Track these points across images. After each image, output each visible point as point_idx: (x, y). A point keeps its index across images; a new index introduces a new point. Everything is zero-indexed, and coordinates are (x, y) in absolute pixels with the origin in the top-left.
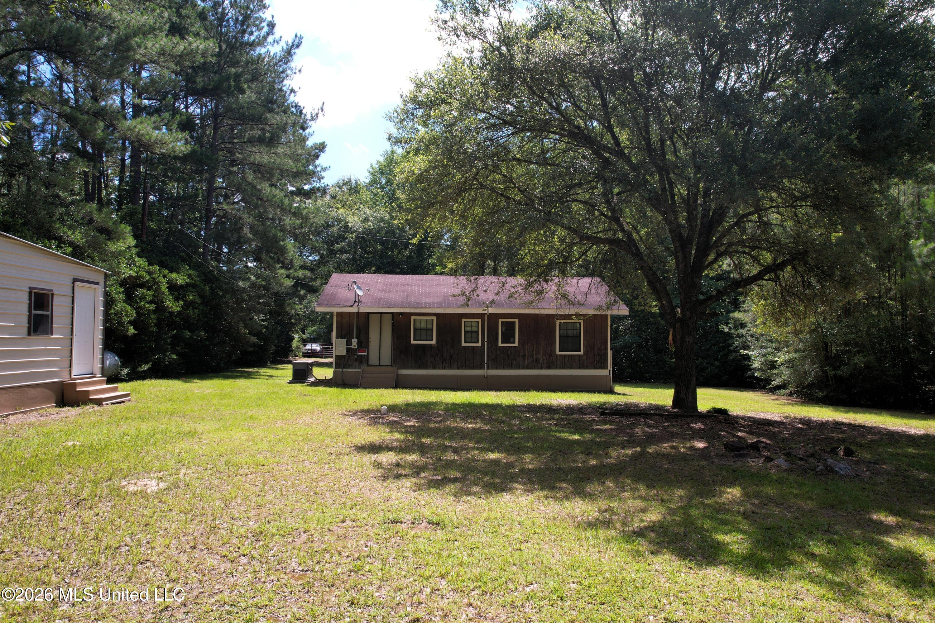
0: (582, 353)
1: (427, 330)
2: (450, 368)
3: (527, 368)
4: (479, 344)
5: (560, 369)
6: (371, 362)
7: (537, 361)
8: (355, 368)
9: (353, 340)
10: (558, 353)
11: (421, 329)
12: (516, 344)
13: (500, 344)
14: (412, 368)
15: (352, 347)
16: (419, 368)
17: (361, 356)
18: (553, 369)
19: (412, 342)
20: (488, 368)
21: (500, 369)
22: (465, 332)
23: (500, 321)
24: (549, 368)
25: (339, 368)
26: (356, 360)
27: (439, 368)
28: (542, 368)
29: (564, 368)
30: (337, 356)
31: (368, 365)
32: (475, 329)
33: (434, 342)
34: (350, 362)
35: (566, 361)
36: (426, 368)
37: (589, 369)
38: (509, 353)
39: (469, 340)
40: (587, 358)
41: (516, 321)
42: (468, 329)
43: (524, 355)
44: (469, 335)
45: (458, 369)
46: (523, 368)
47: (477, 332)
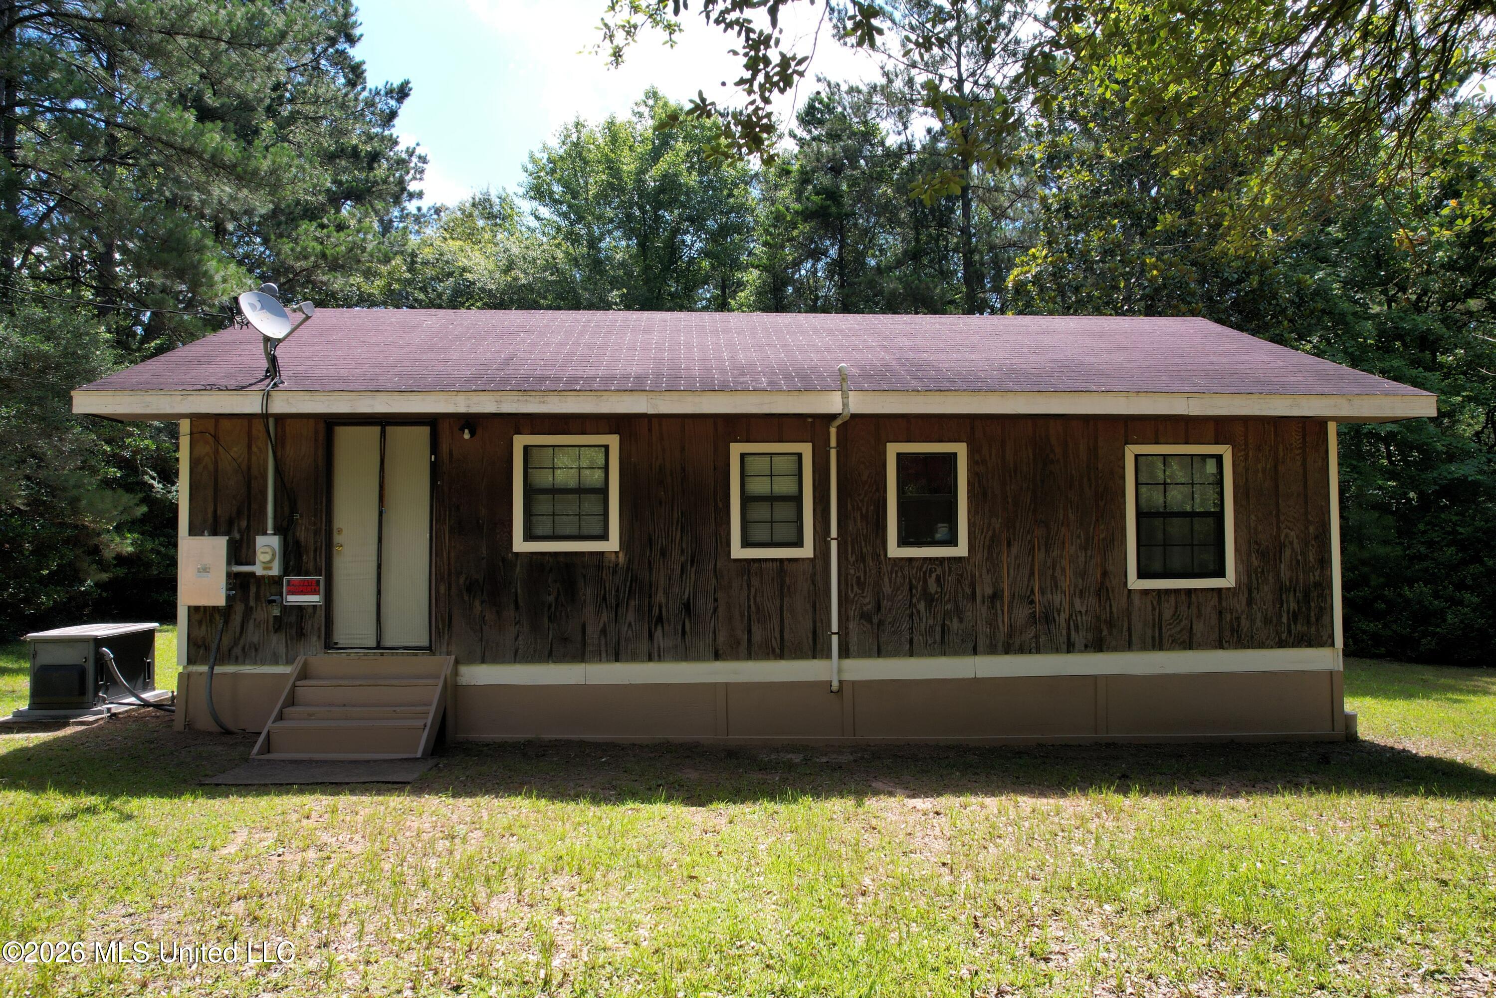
0: (1229, 581)
1: (581, 491)
2: (685, 654)
3: (1008, 650)
4: (807, 551)
5: (1144, 648)
6: (341, 636)
7: (1048, 618)
8: (276, 662)
9: (262, 542)
10: (1134, 583)
11: (555, 491)
12: (961, 550)
13: (894, 551)
14: (517, 657)
15: (258, 569)
16: (550, 656)
17: (300, 609)
18: (1115, 649)
19: (520, 545)
20: (845, 653)
21: (895, 653)
22: (747, 500)
23: (893, 450)
24: (1098, 645)
25: (203, 662)
26: (279, 625)
27: (634, 657)
28: (1070, 648)
29: (1158, 644)
30: (194, 611)
31: (329, 644)
32: (784, 486)
33: (612, 544)
34: (253, 635)
35: (1167, 614)
36: (580, 655)
37: (1261, 645)
38: (933, 587)
39: (760, 533)
40: (1250, 602)
41: (960, 449)
42: (760, 487)
43: (996, 596)
44: (761, 512)
45: (717, 657)
46: (992, 650)
47: (798, 499)
